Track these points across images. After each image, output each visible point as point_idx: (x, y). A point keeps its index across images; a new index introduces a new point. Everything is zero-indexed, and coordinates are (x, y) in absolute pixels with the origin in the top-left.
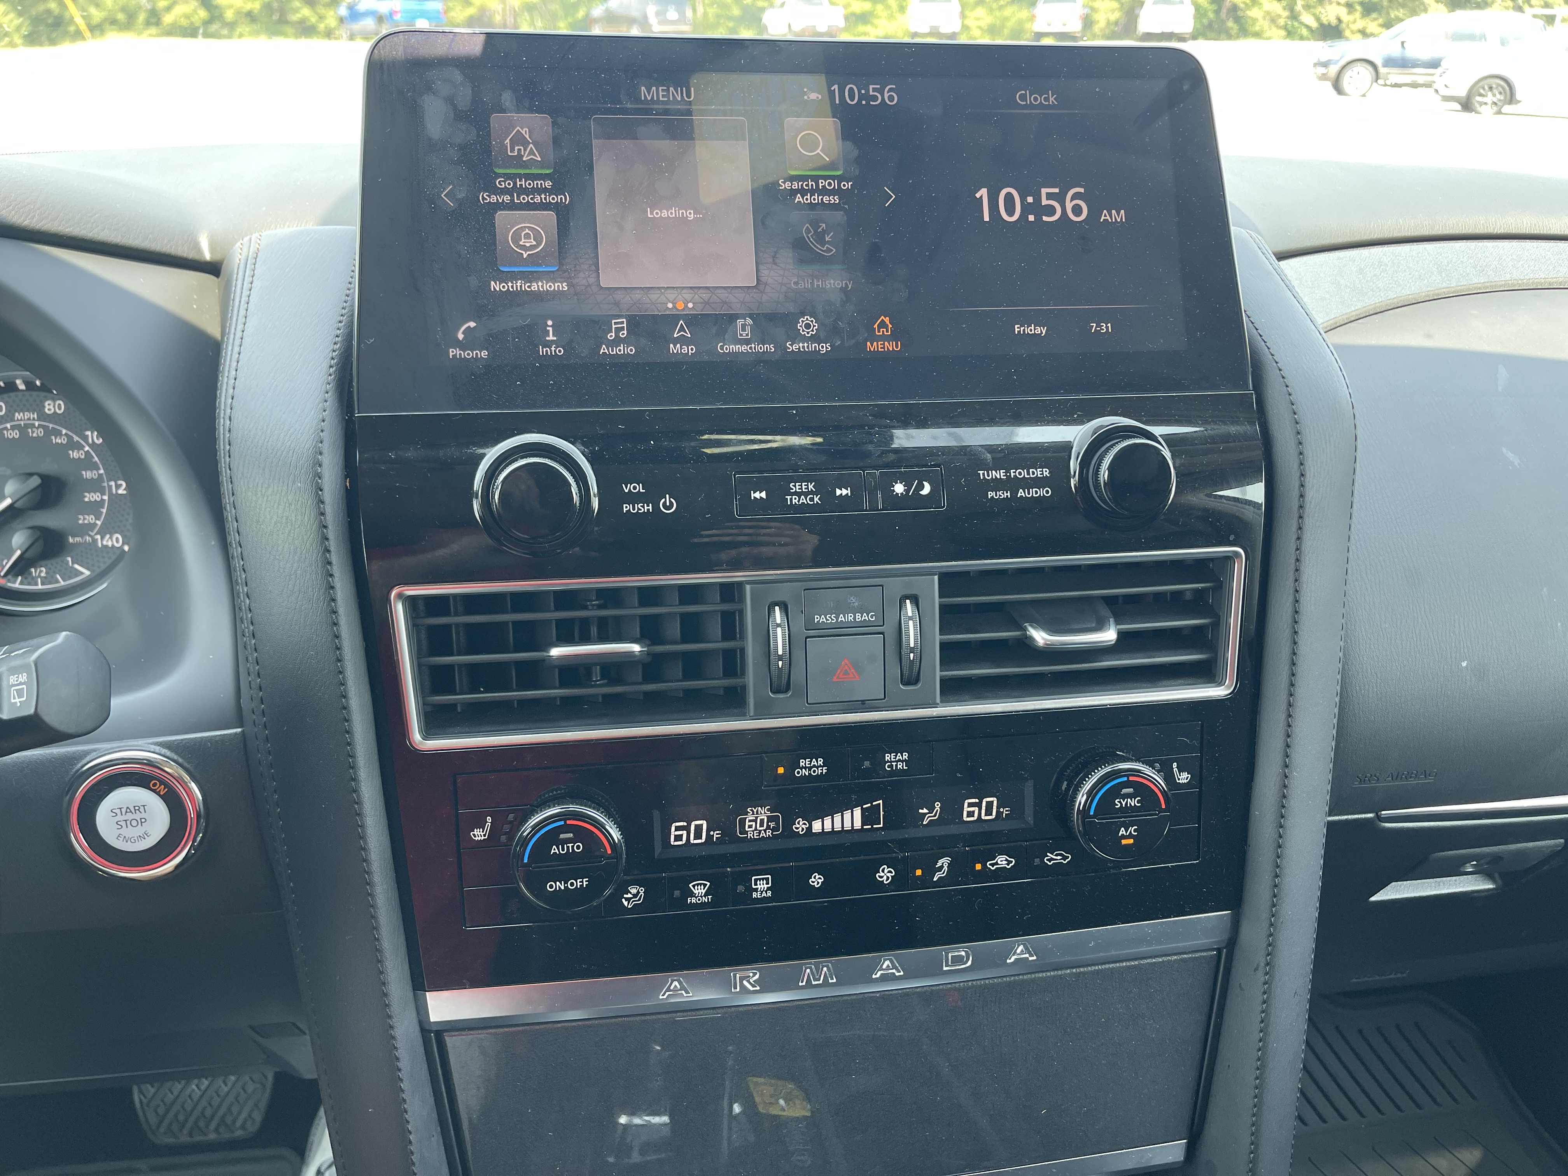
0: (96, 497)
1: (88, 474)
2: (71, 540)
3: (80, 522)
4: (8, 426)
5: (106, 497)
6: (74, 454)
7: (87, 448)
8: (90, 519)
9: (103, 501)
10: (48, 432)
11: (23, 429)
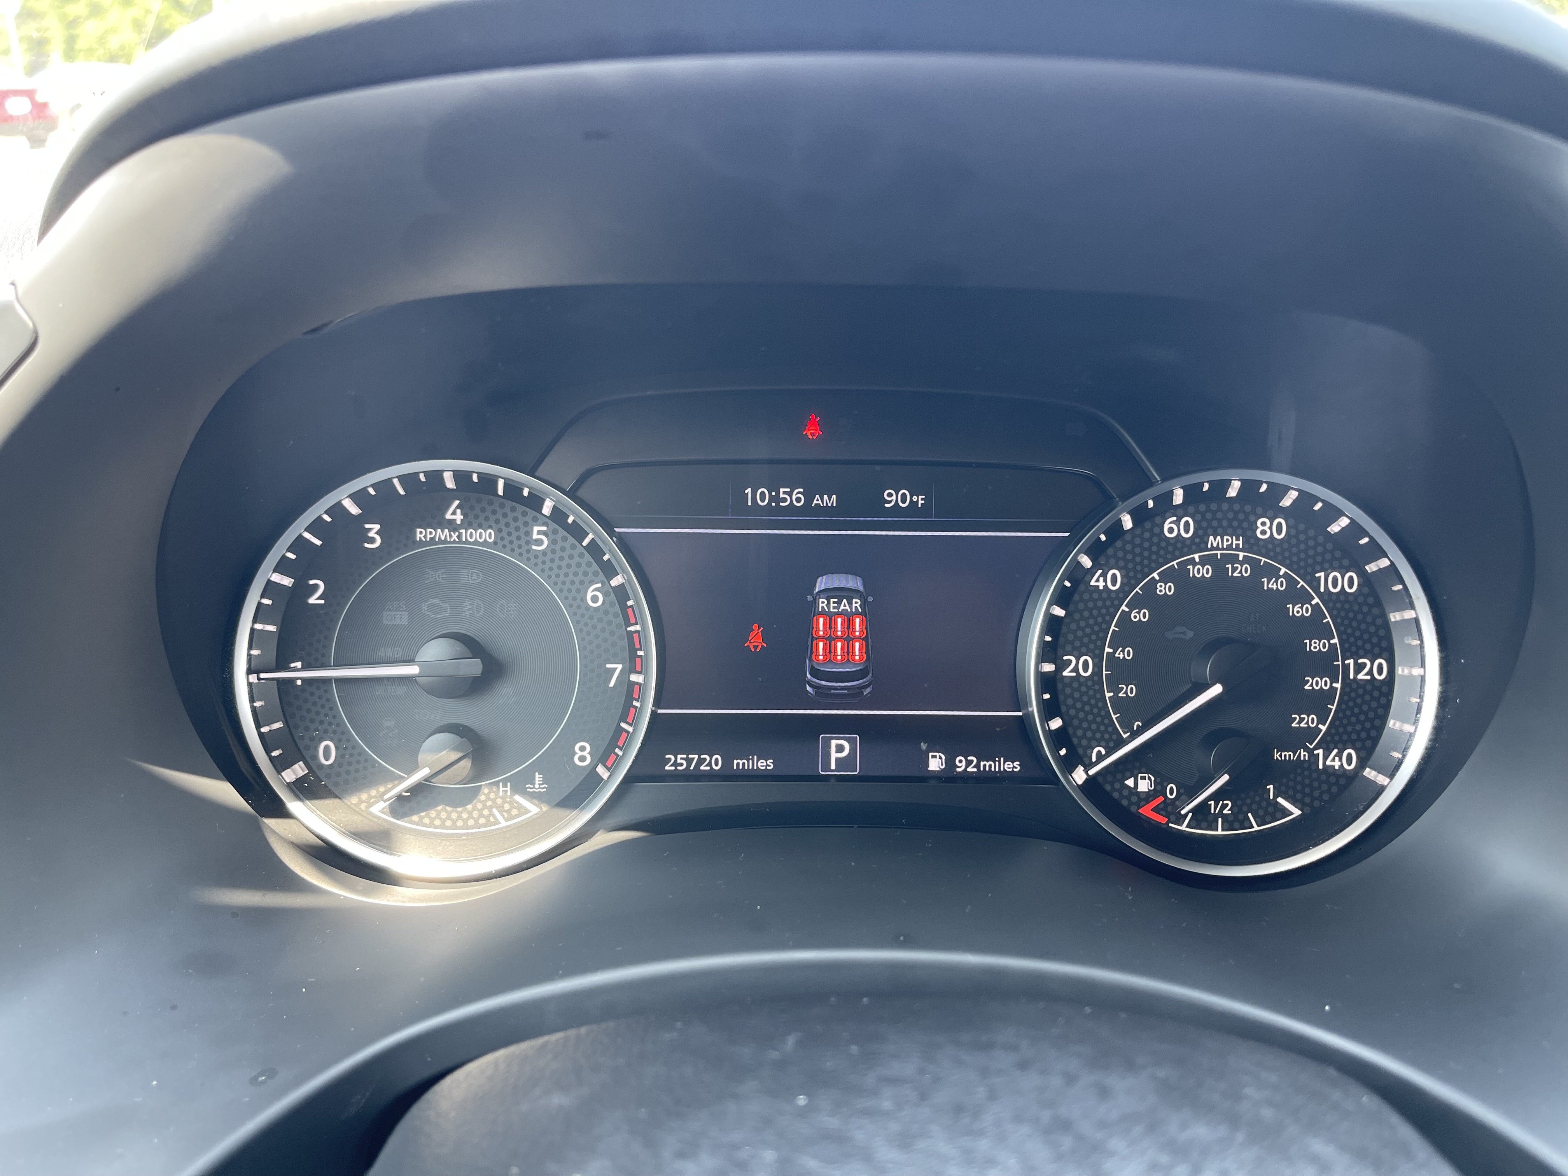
0: (1321, 683)
1: (1316, 645)
2: (1277, 756)
3: (1294, 725)
4: (1196, 557)
5: (1338, 685)
6: (1297, 610)
7: (1316, 600)
8: (1309, 720)
9: (1333, 690)
10: (1259, 571)
11: (1218, 564)
